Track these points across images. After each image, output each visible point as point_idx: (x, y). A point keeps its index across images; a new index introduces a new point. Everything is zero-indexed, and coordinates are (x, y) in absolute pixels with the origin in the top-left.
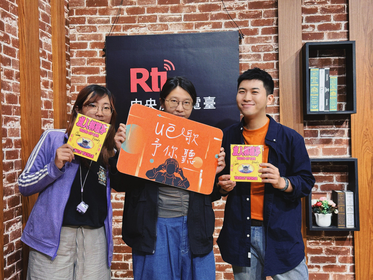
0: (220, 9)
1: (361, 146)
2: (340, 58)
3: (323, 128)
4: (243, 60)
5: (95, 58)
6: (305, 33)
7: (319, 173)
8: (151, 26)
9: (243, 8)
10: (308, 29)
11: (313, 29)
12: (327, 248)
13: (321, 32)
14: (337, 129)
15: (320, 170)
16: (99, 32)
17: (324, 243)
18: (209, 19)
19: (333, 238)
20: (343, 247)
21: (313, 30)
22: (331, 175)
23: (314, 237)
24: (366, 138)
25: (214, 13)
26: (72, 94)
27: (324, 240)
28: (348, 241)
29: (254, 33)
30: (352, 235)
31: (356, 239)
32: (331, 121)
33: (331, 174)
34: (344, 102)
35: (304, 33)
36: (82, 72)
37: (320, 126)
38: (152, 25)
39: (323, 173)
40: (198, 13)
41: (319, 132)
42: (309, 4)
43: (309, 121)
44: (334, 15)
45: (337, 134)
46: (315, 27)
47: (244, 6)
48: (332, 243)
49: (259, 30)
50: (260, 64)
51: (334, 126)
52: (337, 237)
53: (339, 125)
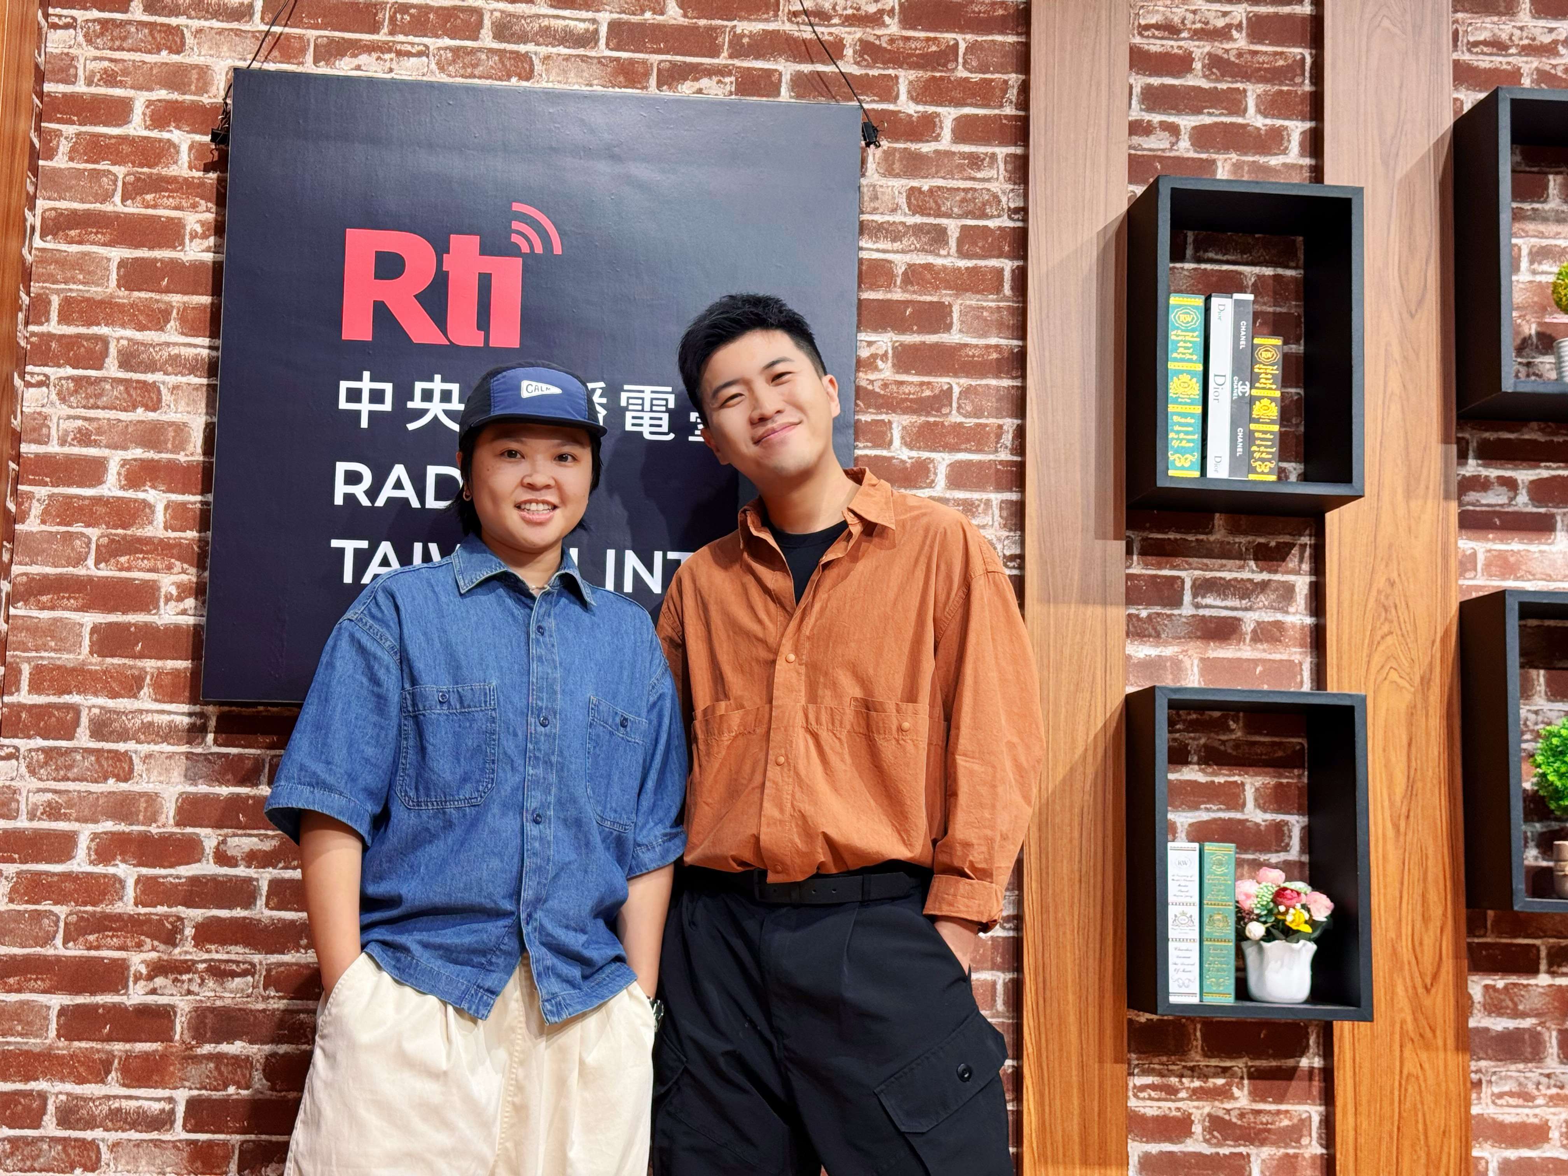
0: (776, 15)
1: (1366, 652)
2: (1280, 271)
3: (1206, 568)
4: (870, 245)
5: (165, 172)
6: (1139, 153)
7: (1185, 770)
8: (450, 55)
9: (875, 19)
10: (1152, 137)
11: (1173, 139)
12: (1214, 1112)
13: (1204, 156)
14: (1265, 576)
15: (1189, 752)
16: (192, 57)
17: (1201, 1087)
18: (725, 54)
19: (1239, 1065)
20: (1283, 1107)
21: (1173, 144)
22: (1236, 778)
23: (1156, 1060)
24: (1386, 619)
25: (747, 27)
26: (33, 334)
27: (1198, 1078)
28: (1307, 1083)
29: (922, 135)
30: (1319, 1055)
31: (1341, 1072)
32: (1237, 540)
33: (1234, 775)
34: (1296, 462)
35: (1133, 152)
36: (96, 233)
37: (1190, 560)
38: (455, 51)
39: (1200, 770)
40: (674, 22)
41: (1188, 585)
42: (1156, 33)
43: (1145, 534)
44: (1259, 91)
45: (1263, 600)
46: (1182, 133)
47: (881, 12)
48: (1235, 1090)
49: (940, 121)
50: (945, 268)
51: (1252, 563)
52: (1257, 1063)
53: (1271, 559)
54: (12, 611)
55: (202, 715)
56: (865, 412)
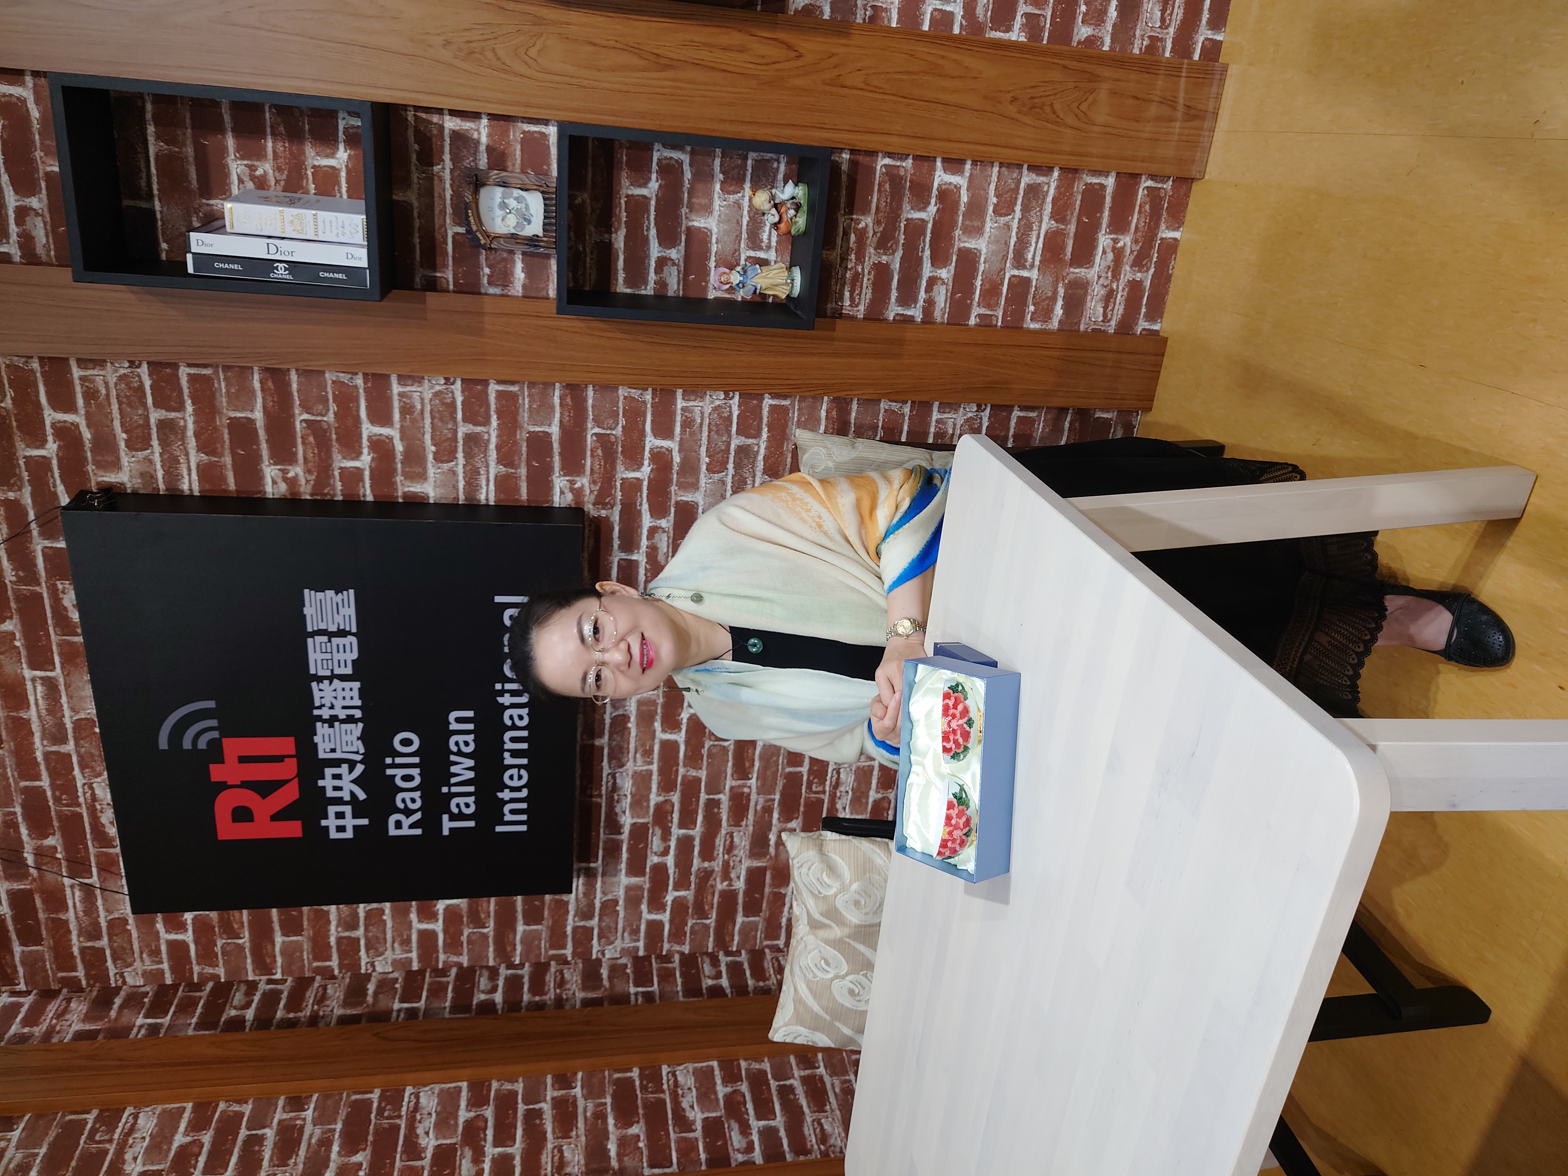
1: (512, 77)
2: (149, 116)
3: (443, 212)
6: (52, 246)
7: (616, 246)
8: (86, 771)
10: (34, 233)
11: (32, 213)
12: (874, 246)
13: (43, 184)
14: (446, 157)
15: (601, 241)
17: (856, 253)
18: (37, 588)
19: (842, 221)
20: (876, 188)
21: (37, 214)
22: (623, 200)
23: (834, 288)
24: (481, 53)
25: (9, 573)
26: (340, 972)
27: (848, 255)
29: (75, 437)
32: (416, 181)
33: (620, 202)
34: (337, 117)
36: (266, 949)
37: (437, 226)
38: (83, 767)
39: (616, 232)
40: (19, 625)
41: (459, 229)
43: (417, 266)
46: (24, 204)
48: (860, 226)
49: (59, 423)
50: (196, 422)
51: (436, 168)
52: (842, 206)
53: (431, 149)
54: (517, 962)
55: (579, 871)
56: (334, 488)
